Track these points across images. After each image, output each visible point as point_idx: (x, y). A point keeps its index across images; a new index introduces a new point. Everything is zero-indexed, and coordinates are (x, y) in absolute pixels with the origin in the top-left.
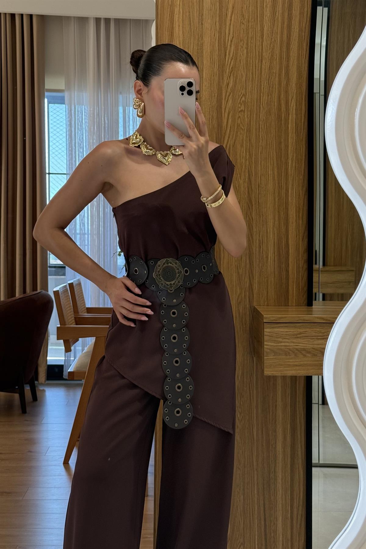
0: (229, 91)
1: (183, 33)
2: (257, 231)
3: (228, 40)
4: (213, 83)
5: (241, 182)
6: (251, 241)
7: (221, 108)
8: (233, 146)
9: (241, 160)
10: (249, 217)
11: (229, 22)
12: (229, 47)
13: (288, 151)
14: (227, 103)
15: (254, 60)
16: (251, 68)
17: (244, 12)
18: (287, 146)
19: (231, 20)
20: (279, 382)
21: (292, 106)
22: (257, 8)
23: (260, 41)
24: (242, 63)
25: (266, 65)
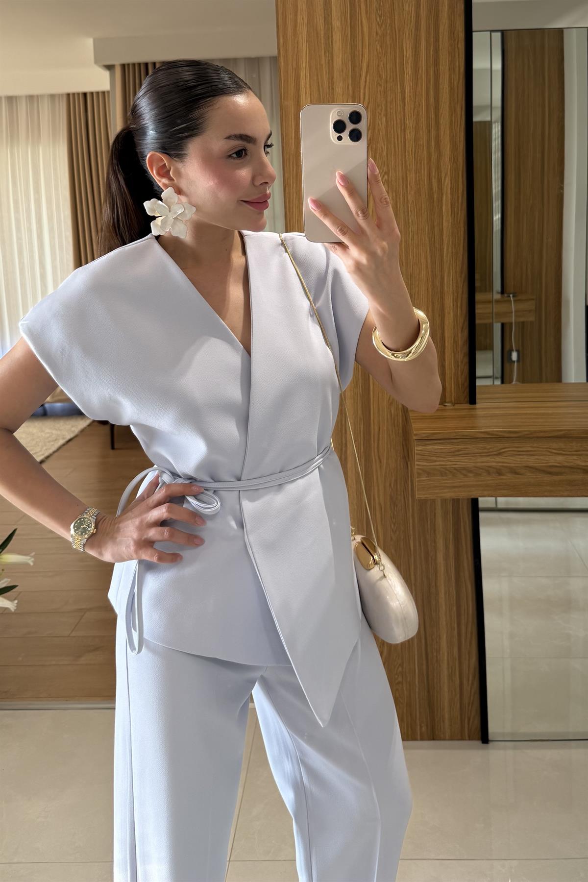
11: (364, 84)
13: (442, 236)
15: (395, 130)
16: (393, 139)
17: (380, 71)
19: (366, 82)
21: (446, 184)
22: (396, 64)
23: (402, 106)
24: (381, 134)
25: (410, 135)
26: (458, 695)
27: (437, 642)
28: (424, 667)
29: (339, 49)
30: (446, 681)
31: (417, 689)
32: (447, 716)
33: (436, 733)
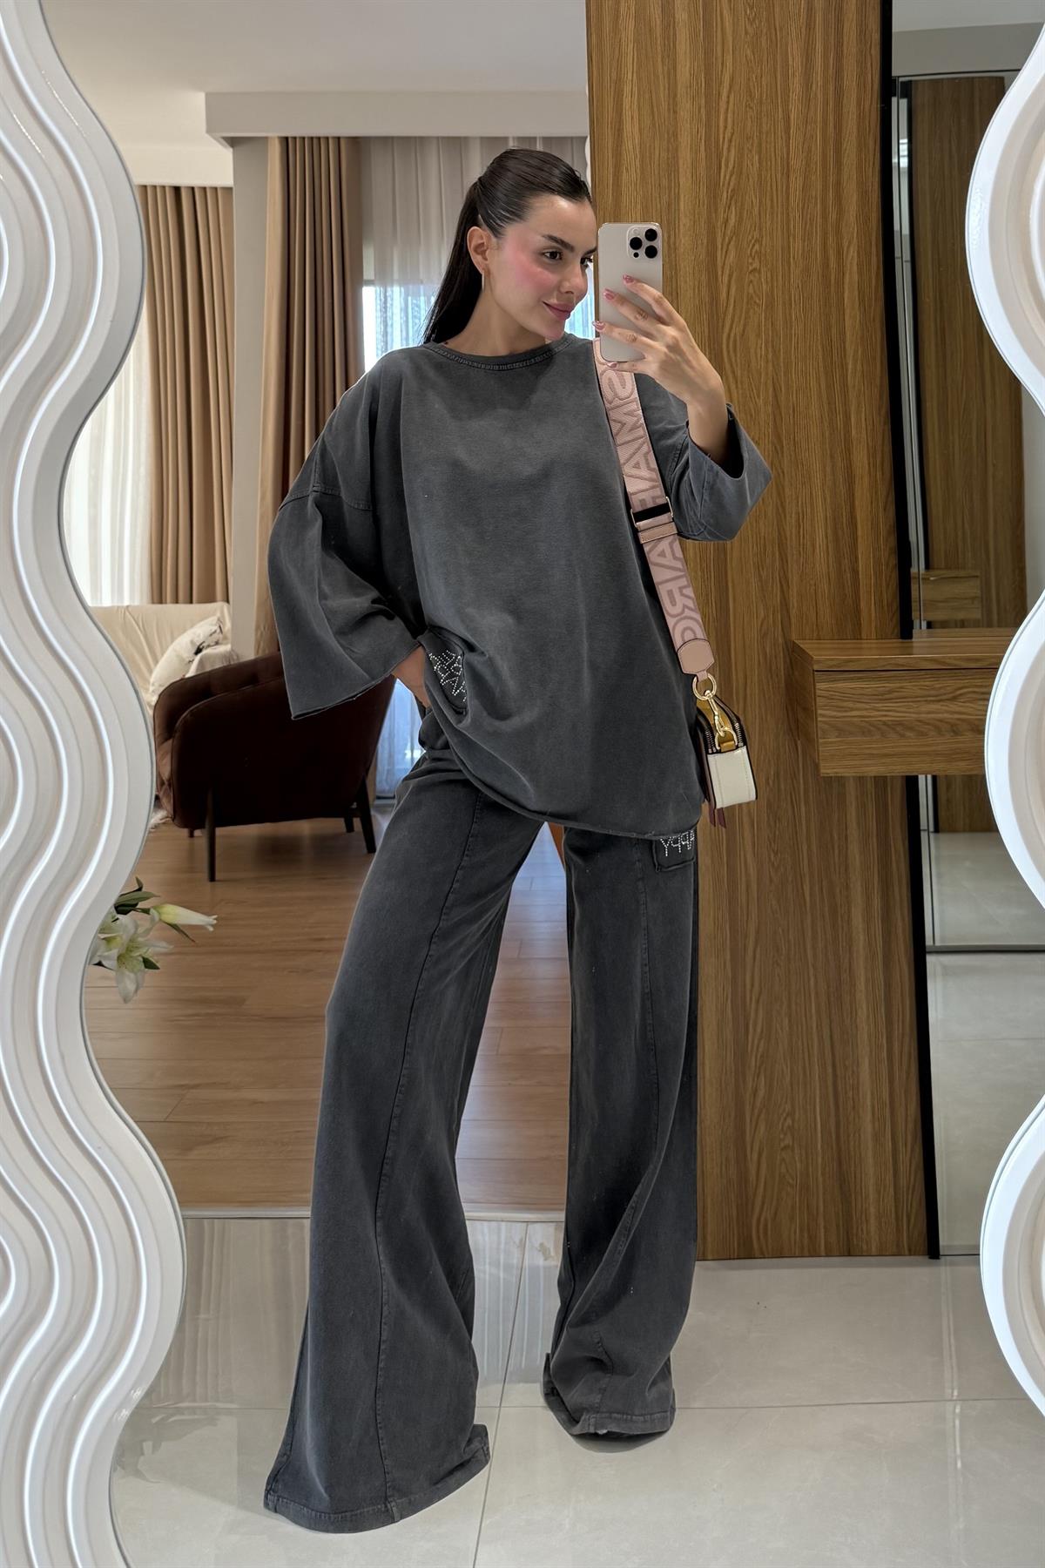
0: (730, 232)
1: (640, 129)
2: (792, 498)
3: (724, 138)
4: (699, 218)
5: (761, 402)
6: (783, 516)
7: (715, 265)
8: (743, 334)
9: (759, 363)
11: (725, 107)
12: (725, 153)
13: (844, 343)
14: (725, 257)
15: (774, 175)
16: (769, 189)
17: (752, 87)
18: (843, 333)
19: (728, 102)
20: (851, 791)
21: (850, 257)
22: (776, 78)
23: (784, 137)
24: (751, 180)
25: (796, 182)
26: (891, 1172)
27: (853, 1072)
28: (832, 1119)
29: (685, 53)
30: (870, 1145)
31: (820, 1160)
32: (872, 1210)
33: (855, 1242)
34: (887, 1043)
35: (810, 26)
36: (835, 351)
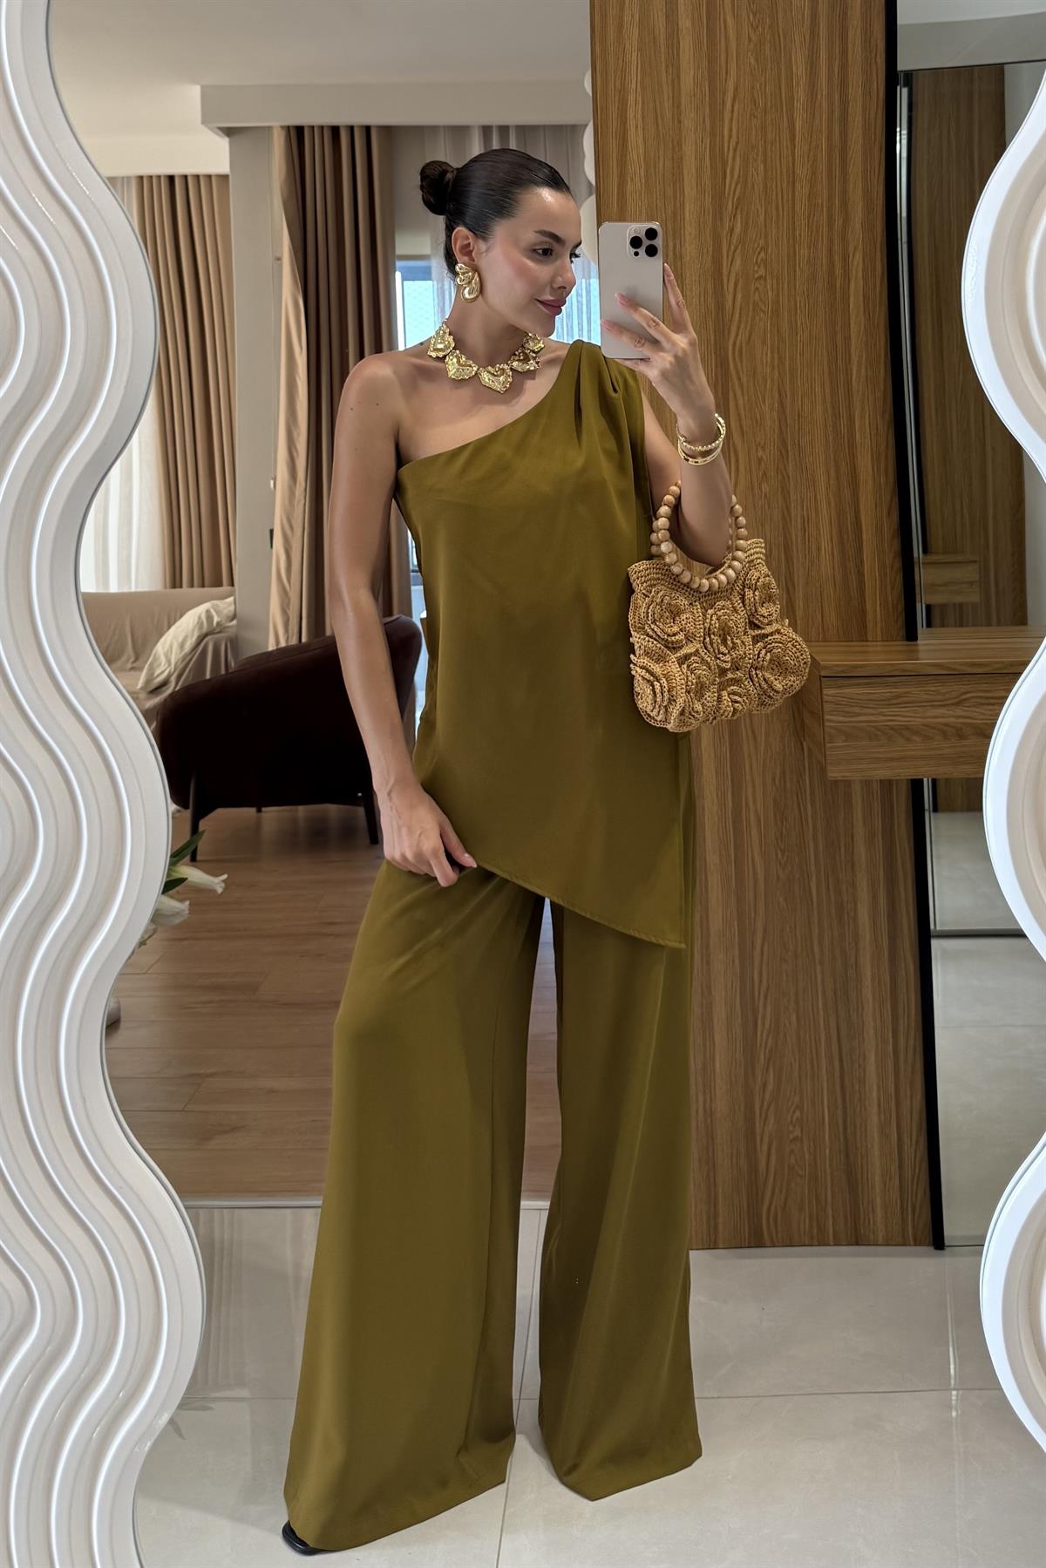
0: (734, 242)
1: (643, 139)
2: (797, 501)
3: (728, 150)
4: (704, 227)
5: (768, 410)
7: (721, 273)
8: (748, 343)
9: (763, 369)
10: (782, 475)
11: (730, 115)
12: (730, 163)
13: (849, 347)
14: (731, 265)
15: (779, 184)
16: (774, 197)
17: (756, 95)
18: (847, 339)
19: (733, 111)
20: (857, 789)
21: (855, 263)
22: (780, 88)
23: (789, 146)
24: (756, 189)
25: (802, 190)
26: (896, 1162)
27: (860, 1066)
28: (840, 1112)
29: (689, 63)
30: (876, 1135)
31: (828, 1151)
32: (878, 1201)
33: (862, 1231)
34: (893, 1037)
35: (814, 34)
36: (839, 357)
